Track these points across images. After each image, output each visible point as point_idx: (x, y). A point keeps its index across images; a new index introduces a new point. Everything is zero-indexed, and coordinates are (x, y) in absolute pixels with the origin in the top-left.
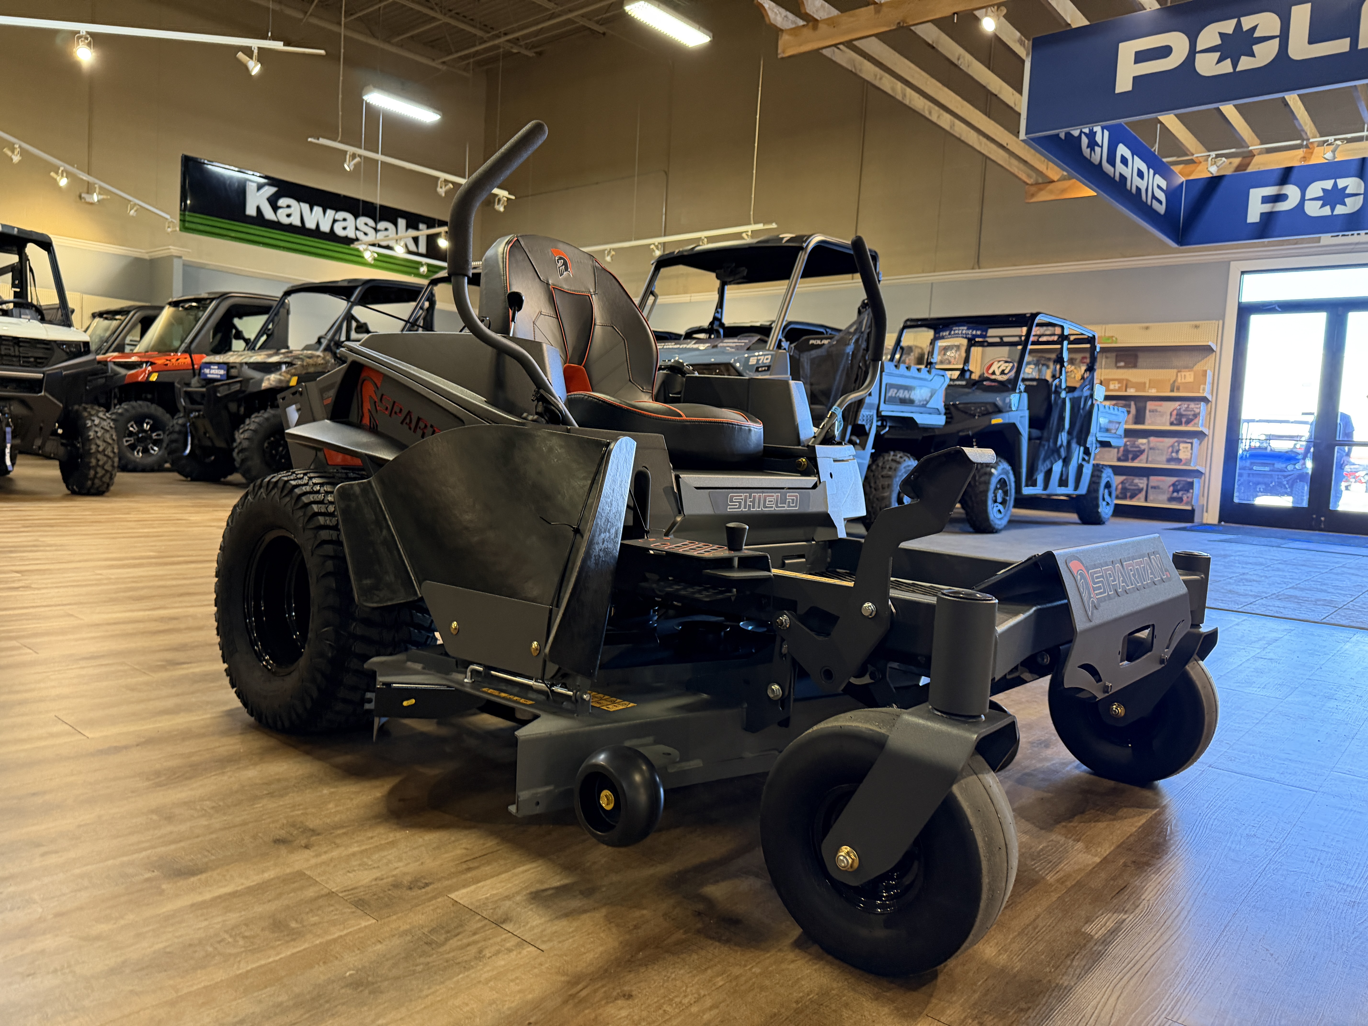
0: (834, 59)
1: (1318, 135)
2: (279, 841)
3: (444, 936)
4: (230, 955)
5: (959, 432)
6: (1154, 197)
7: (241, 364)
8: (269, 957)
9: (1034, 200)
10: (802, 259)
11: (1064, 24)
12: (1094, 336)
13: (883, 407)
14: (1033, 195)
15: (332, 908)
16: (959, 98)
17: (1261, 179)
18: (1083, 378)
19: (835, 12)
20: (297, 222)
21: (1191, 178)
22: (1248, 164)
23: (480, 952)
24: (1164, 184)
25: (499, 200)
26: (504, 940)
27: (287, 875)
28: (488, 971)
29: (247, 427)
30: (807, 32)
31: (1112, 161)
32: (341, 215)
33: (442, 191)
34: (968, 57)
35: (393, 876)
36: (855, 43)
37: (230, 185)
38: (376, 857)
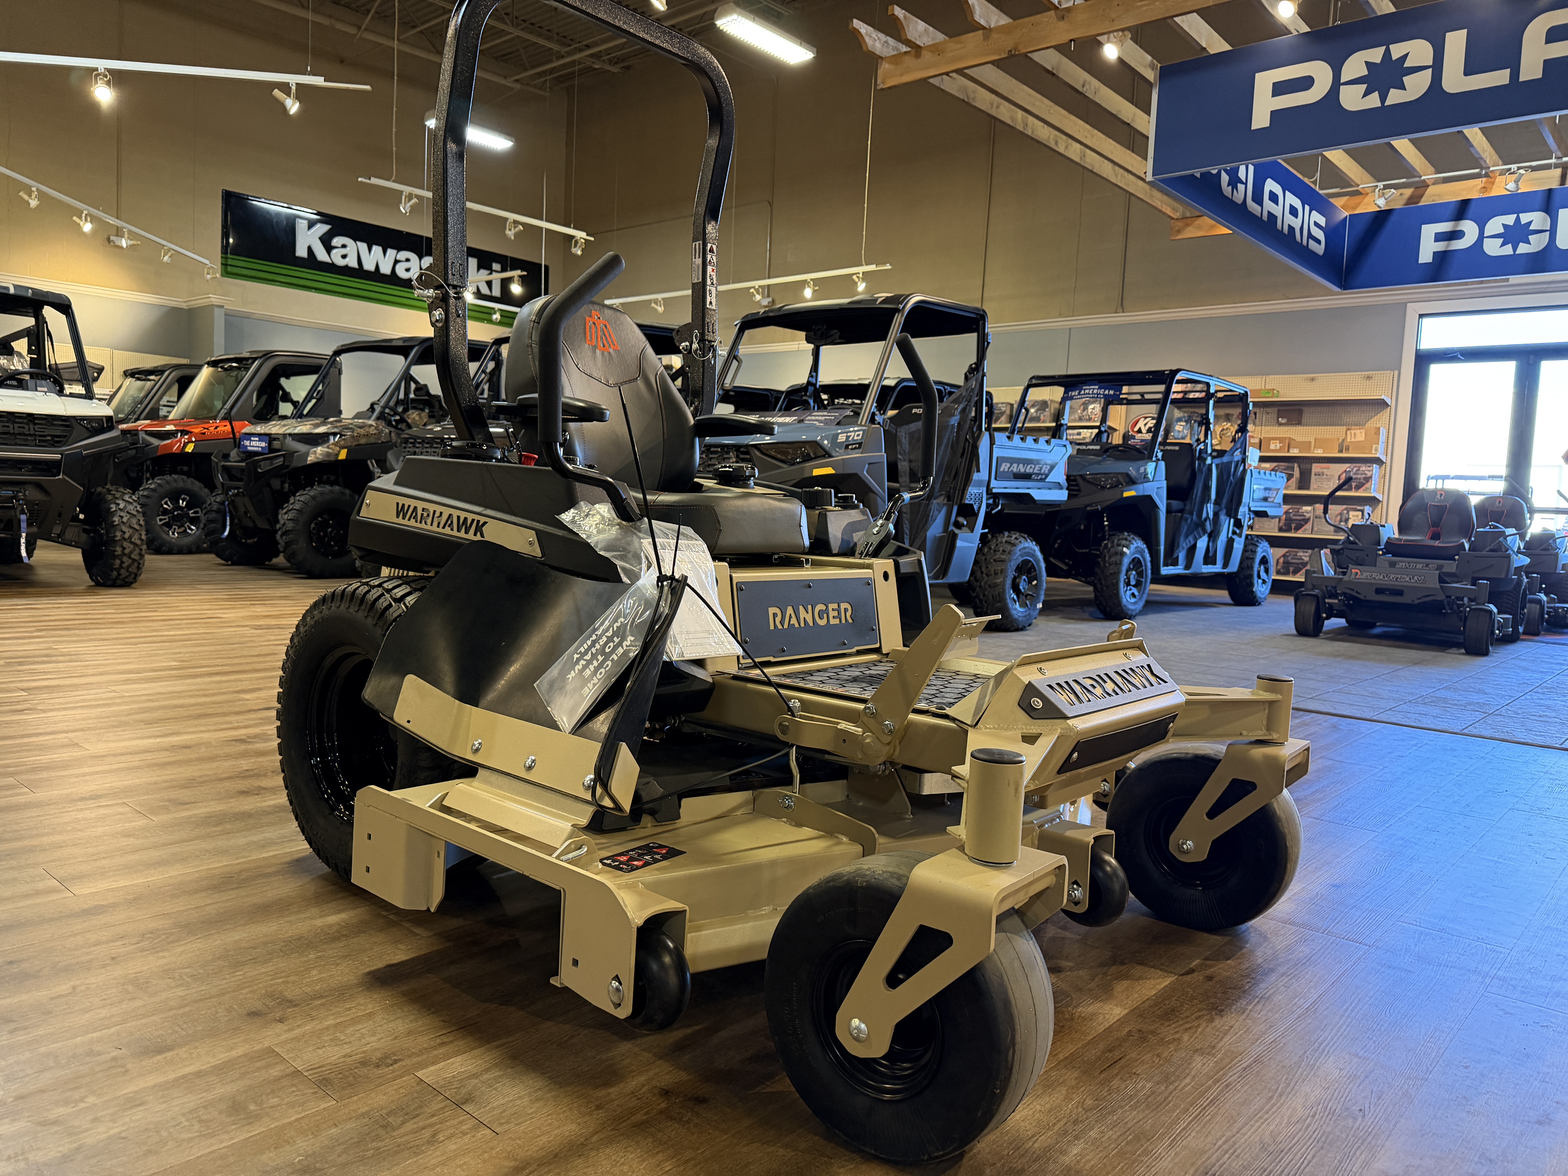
0: (942, 87)
1: (1501, 162)
2: (254, 1014)
3: (401, 1119)
4: (183, 1140)
5: (1088, 506)
6: (1310, 236)
7: (284, 435)
8: (222, 1142)
9: (1180, 237)
10: (898, 321)
11: (1198, 48)
12: (1246, 392)
13: (994, 483)
14: (1179, 232)
15: (294, 1089)
16: (1088, 127)
17: (1434, 214)
18: (1234, 440)
19: (940, 37)
20: (354, 264)
21: (1358, 211)
22: (1421, 196)
23: (434, 1136)
24: (1322, 221)
25: (576, 242)
26: (461, 1123)
27: (255, 1052)
28: (438, 1157)
29: (291, 507)
30: (909, 61)
31: (1258, 198)
32: (403, 255)
33: (510, 233)
34: (1095, 83)
35: (364, 1052)
36: (966, 71)
37: (277, 222)
38: (350, 1030)
